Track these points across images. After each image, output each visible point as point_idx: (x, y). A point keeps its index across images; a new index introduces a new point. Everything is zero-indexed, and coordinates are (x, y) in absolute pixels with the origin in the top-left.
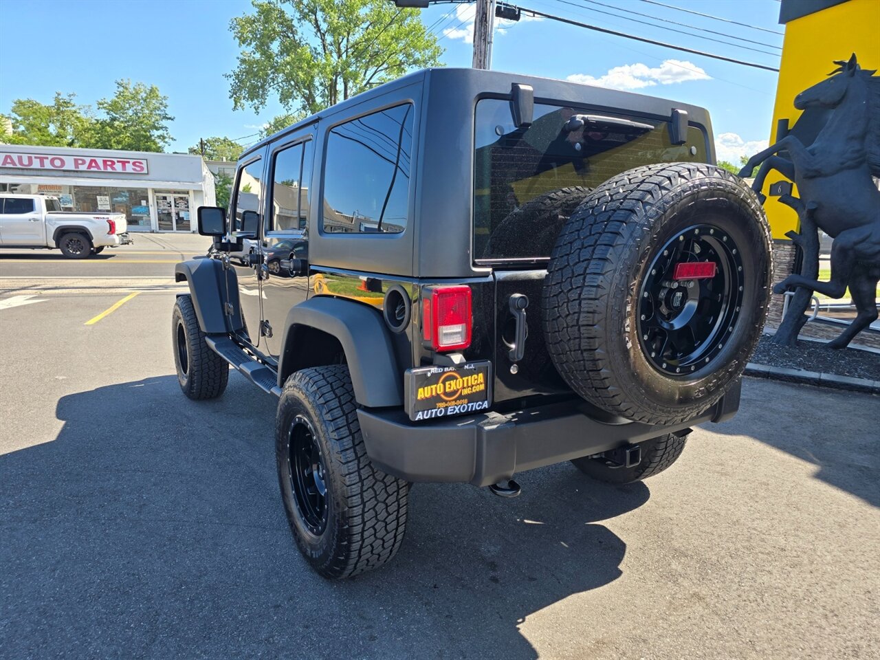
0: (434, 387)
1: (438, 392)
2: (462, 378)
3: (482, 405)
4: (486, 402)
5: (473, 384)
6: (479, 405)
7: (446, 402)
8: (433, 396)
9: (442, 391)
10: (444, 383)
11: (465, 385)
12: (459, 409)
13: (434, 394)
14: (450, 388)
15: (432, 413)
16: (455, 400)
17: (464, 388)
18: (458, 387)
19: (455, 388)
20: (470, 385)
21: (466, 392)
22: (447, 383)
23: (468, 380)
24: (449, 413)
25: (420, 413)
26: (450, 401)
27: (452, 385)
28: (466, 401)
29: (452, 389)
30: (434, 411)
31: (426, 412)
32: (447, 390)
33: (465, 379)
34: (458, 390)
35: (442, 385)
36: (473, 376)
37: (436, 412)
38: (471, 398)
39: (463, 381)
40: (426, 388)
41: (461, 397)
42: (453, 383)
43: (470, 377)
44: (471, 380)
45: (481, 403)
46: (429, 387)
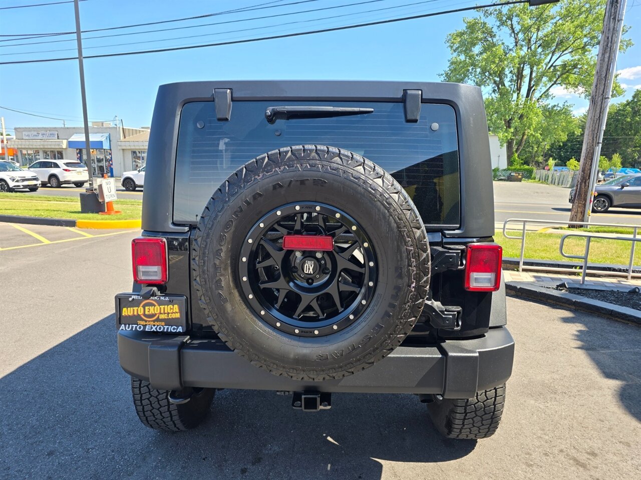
0: (135, 309)
1: (139, 313)
2: (159, 306)
3: (177, 329)
4: (180, 327)
5: (169, 311)
6: (174, 329)
7: (146, 321)
8: (134, 315)
9: (142, 312)
10: (144, 307)
11: (162, 312)
12: (156, 329)
13: (135, 313)
14: (149, 312)
15: (132, 327)
16: (154, 321)
17: (161, 313)
18: (156, 312)
19: (153, 313)
20: (166, 312)
21: (162, 317)
22: (147, 308)
23: (164, 308)
24: (147, 330)
25: (123, 325)
26: (149, 321)
27: (151, 310)
28: (163, 323)
29: (150, 313)
30: (134, 326)
31: (127, 325)
32: (147, 313)
33: (162, 307)
34: (156, 314)
35: (142, 309)
36: (169, 306)
37: (136, 327)
38: (169, 322)
39: (161, 308)
40: (129, 309)
41: (158, 320)
42: (152, 308)
43: (166, 306)
44: (168, 308)
45: (176, 328)
46: (132, 308)
